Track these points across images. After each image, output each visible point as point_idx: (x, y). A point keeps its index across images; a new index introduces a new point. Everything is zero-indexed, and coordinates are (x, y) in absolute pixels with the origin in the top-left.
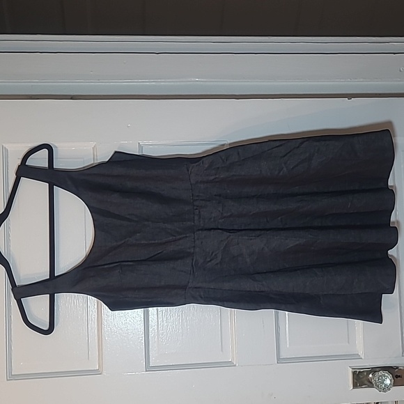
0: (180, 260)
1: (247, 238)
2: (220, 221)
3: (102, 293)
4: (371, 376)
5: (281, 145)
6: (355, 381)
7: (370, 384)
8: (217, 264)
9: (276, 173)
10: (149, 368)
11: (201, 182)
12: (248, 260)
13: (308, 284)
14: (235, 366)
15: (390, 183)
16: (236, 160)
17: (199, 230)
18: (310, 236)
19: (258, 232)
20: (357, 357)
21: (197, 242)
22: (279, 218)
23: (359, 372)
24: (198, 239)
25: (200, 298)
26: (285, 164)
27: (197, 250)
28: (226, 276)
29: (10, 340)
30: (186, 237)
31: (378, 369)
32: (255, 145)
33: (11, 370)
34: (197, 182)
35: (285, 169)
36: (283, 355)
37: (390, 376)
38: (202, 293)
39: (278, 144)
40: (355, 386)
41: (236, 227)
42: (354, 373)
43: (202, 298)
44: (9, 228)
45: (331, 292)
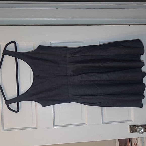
4: (136, 128)
6: (131, 130)
7: (136, 131)
10: (55, 126)
14: (87, 125)
20: (131, 121)
23: (132, 127)
29: (3, 116)
31: (139, 126)
33: (4, 127)
36: (104, 121)
37: (143, 128)
40: (130, 132)
42: (130, 127)
44: (2, 74)
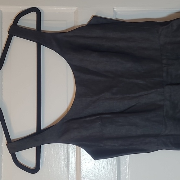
3: (84, 143)
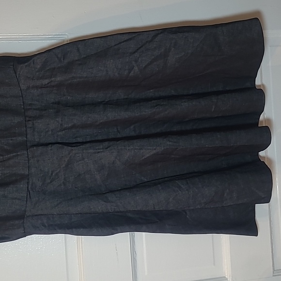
0: (12, 186)
1: (92, 151)
2: (60, 133)
5: (130, 39)
8: (60, 185)
9: (126, 73)
11: (33, 87)
12: (98, 177)
13: (171, 200)
15: (258, 82)
16: (76, 58)
17: (33, 146)
18: (168, 143)
19: (106, 144)
21: (31, 161)
22: (132, 127)
24: (33, 157)
25: (43, 227)
26: (136, 61)
27: (33, 170)
28: (72, 199)
30: (18, 155)
32: (99, 39)
34: (28, 88)
35: (136, 68)
38: (45, 221)
39: (126, 37)
41: (80, 140)
43: (45, 226)
45: (199, 207)
